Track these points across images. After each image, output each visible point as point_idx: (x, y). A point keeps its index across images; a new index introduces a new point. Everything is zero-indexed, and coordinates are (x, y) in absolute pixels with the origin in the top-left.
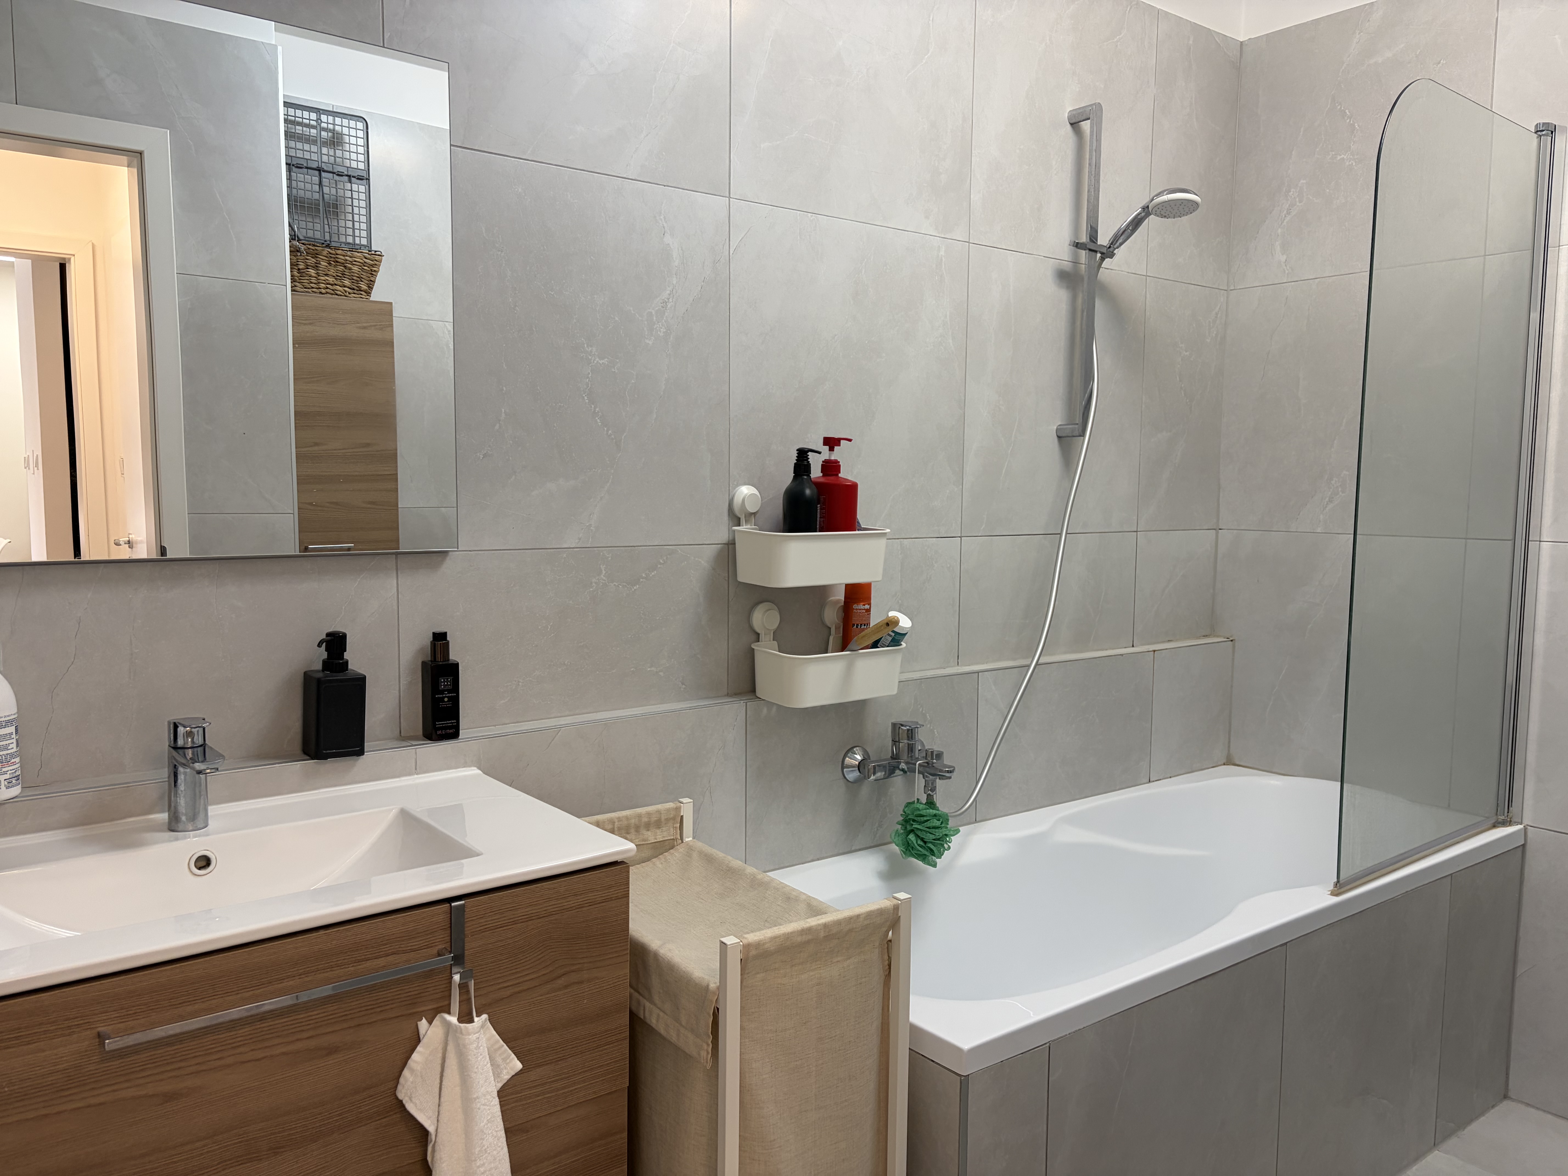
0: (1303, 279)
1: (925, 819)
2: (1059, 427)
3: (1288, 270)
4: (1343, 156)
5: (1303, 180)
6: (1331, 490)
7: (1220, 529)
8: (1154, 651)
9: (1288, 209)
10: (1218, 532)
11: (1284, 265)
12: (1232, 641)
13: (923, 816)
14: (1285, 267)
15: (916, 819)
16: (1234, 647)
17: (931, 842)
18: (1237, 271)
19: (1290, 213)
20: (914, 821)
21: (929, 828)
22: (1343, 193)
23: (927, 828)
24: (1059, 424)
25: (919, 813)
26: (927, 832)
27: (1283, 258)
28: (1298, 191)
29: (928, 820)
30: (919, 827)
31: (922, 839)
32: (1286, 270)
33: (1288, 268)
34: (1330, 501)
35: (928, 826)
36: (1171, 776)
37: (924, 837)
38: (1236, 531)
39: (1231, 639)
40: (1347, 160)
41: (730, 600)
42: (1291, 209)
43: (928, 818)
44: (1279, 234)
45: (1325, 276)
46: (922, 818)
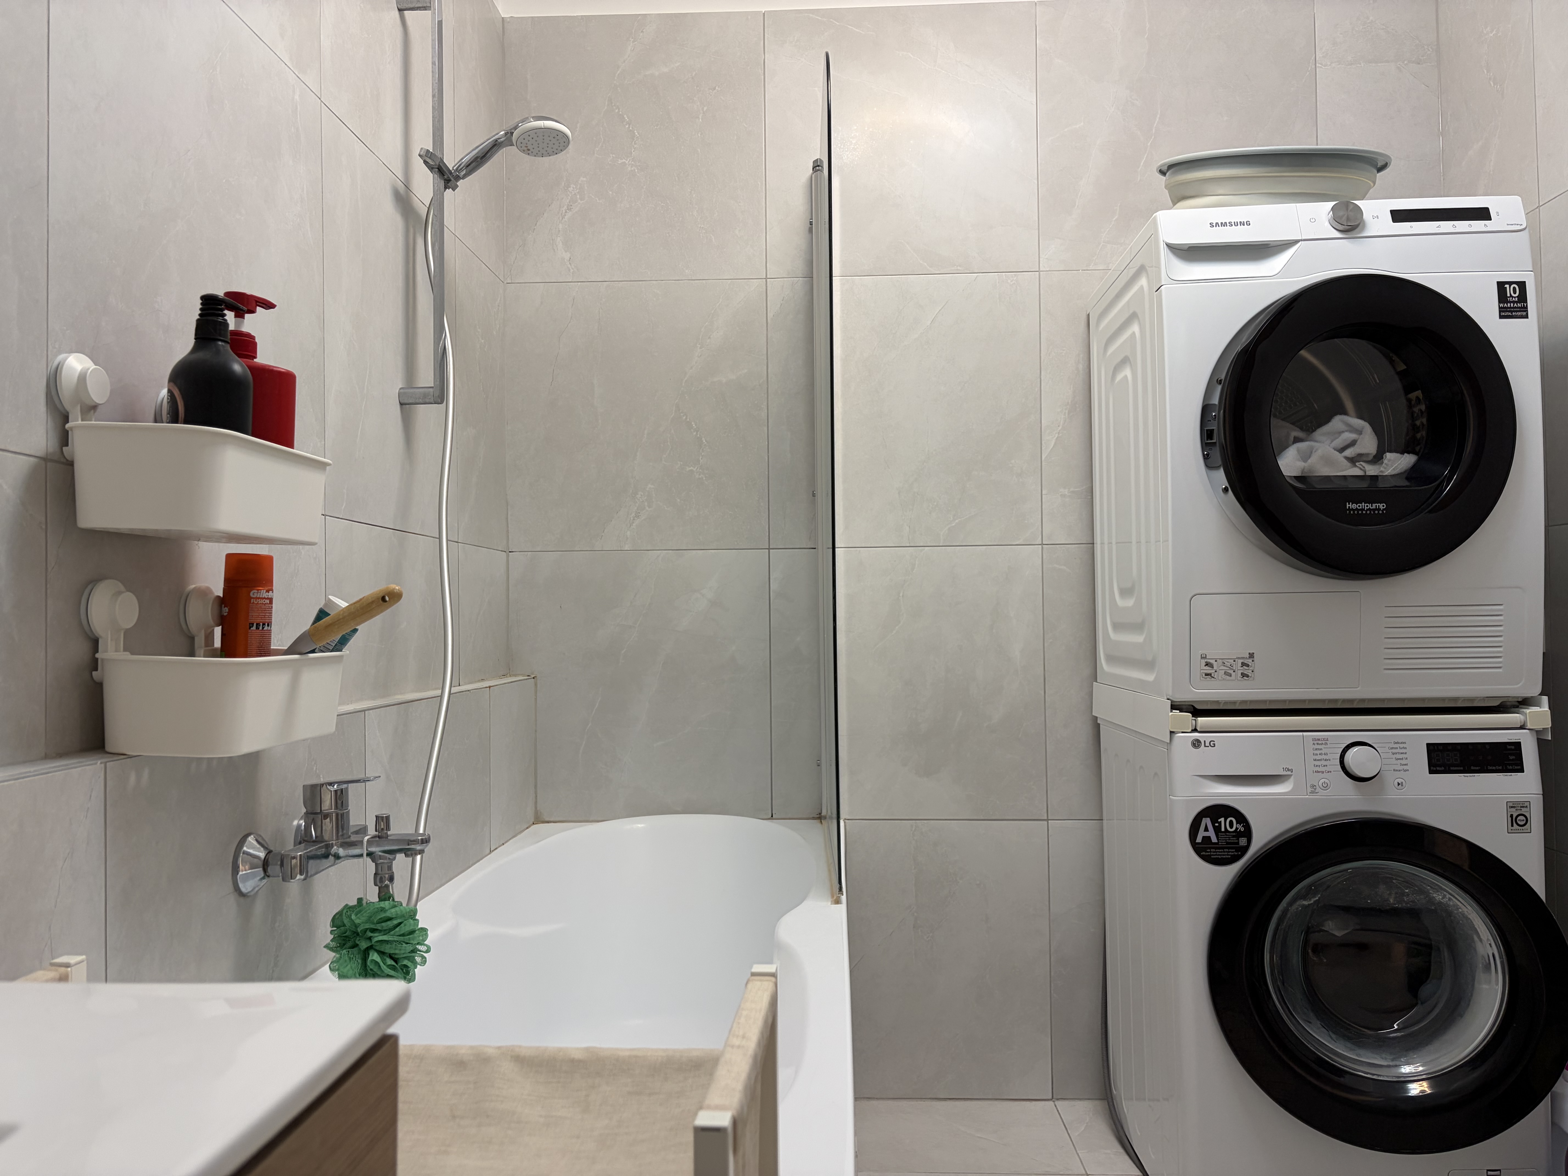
0: (590, 281)
1: (395, 922)
2: (402, 391)
3: (572, 269)
4: (624, 160)
5: (584, 177)
6: (637, 505)
7: (510, 552)
8: (490, 687)
9: (568, 205)
10: (509, 555)
11: (568, 263)
12: (534, 678)
13: (390, 919)
14: (569, 266)
15: (378, 927)
16: (536, 684)
17: (405, 958)
18: (514, 263)
19: (570, 209)
20: (373, 930)
21: (403, 935)
22: (626, 198)
23: (400, 936)
24: (401, 387)
25: (383, 915)
26: (400, 942)
27: (567, 256)
28: (578, 188)
29: (400, 924)
30: (385, 938)
31: (391, 957)
32: (571, 268)
33: (573, 267)
34: (637, 516)
35: (402, 933)
36: (503, 842)
37: (397, 952)
38: (530, 553)
39: (533, 676)
40: (629, 165)
41: (49, 569)
42: (571, 206)
43: (399, 921)
44: (560, 230)
45: (614, 280)
46: (389, 923)
